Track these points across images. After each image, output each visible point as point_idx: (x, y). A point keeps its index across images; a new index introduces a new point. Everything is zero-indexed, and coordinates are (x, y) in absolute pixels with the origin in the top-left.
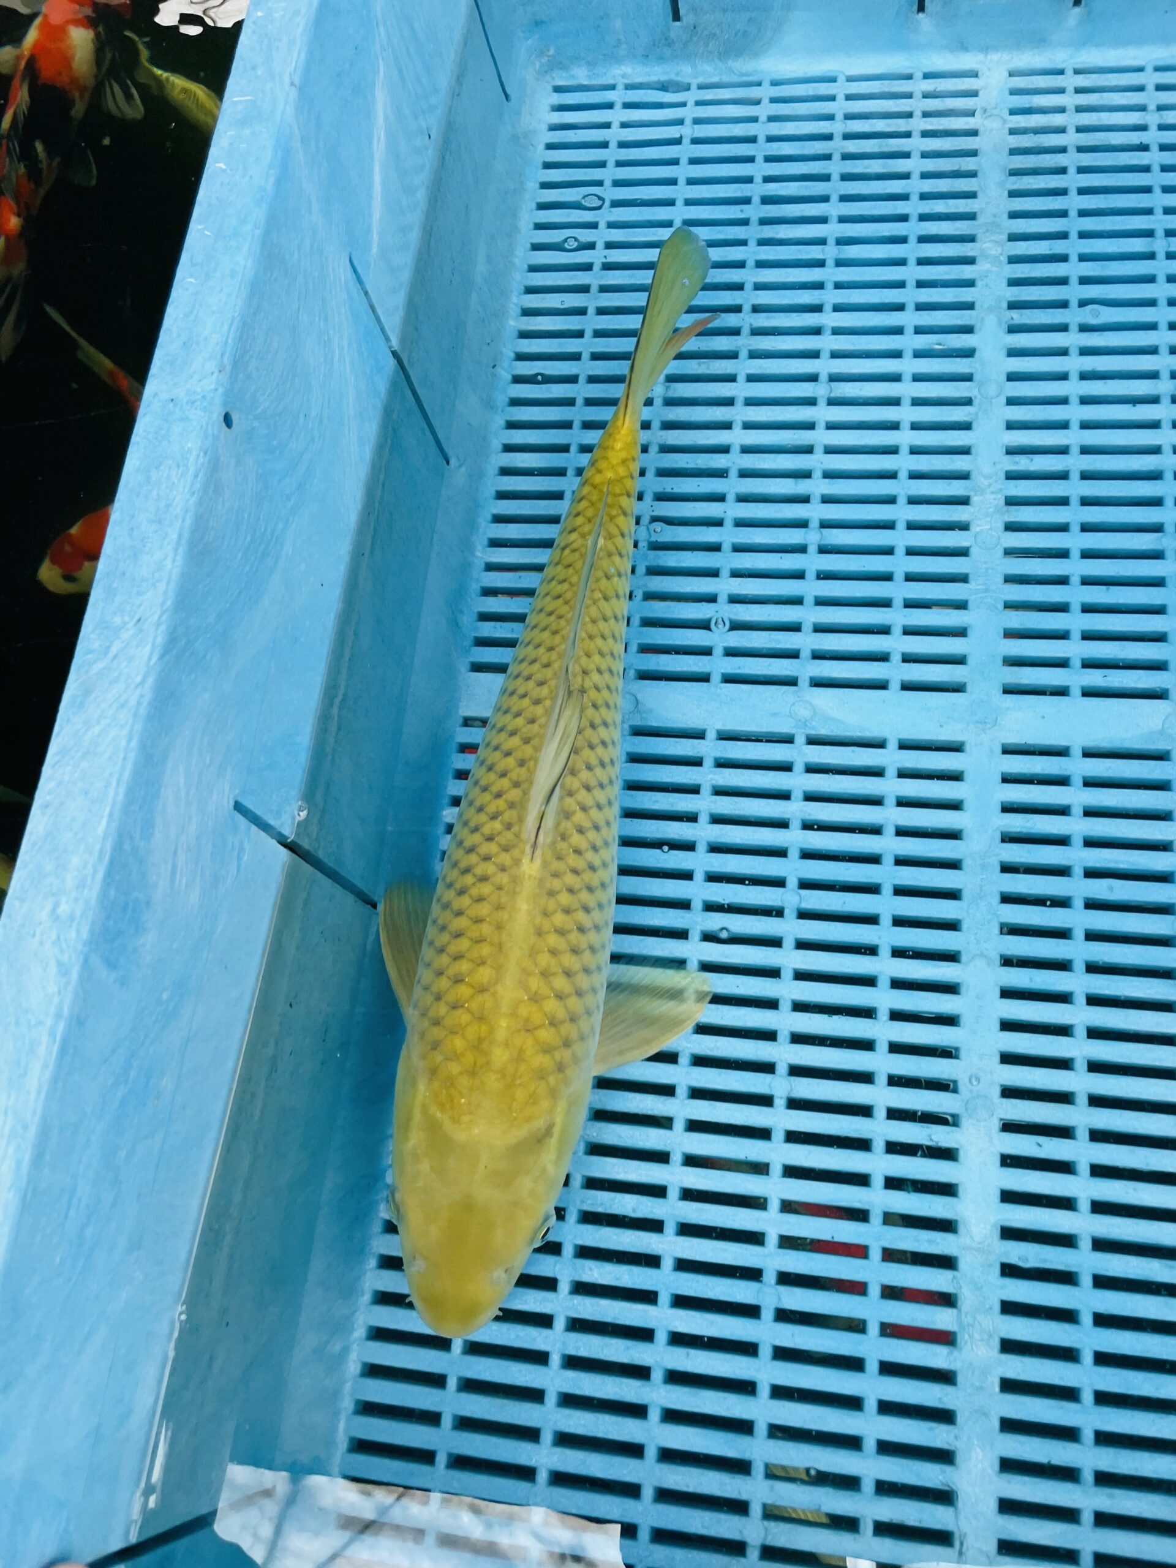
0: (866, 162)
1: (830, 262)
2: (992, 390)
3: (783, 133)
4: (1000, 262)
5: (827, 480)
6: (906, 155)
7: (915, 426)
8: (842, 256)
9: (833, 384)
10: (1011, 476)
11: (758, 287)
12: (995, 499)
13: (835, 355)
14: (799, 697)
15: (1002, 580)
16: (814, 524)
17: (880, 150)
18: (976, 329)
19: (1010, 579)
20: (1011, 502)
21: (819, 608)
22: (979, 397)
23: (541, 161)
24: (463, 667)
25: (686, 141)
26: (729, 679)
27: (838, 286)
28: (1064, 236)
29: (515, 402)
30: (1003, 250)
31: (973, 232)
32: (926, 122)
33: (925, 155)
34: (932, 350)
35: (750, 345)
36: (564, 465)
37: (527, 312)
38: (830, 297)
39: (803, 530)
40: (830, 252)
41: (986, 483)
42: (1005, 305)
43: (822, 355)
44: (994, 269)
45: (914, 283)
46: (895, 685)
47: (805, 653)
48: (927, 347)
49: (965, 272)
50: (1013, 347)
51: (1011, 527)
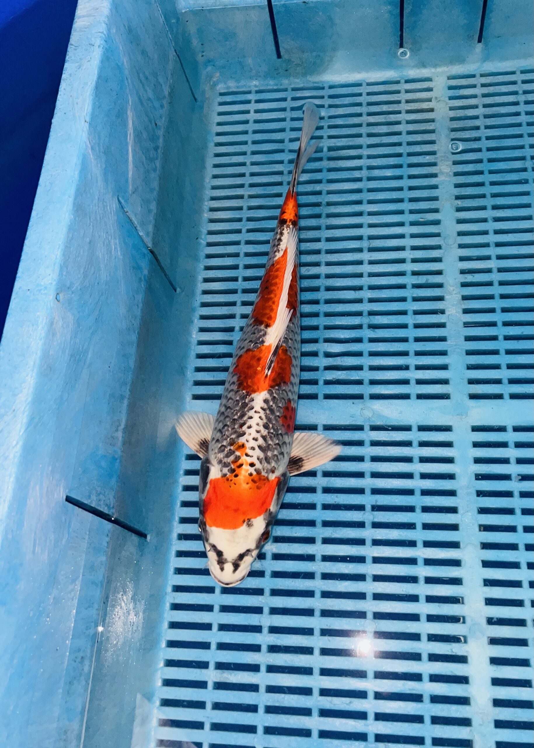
0: (379, 127)
1: (364, 179)
2: (451, 242)
3: (337, 114)
4: (450, 175)
5: (370, 291)
6: (399, 123)
7: (414, 261)
8: (370, 176)
9: (371, 241)
10: (464, 285)
11: (329, 193)
12: (457, 297)
13: (371, 226)
14: (365, 405)
15: (463, 339)
16: (365, 313)
17: (385, 121)
18: (440, 210)
19: (468, 339)
20: (465, 298)
21: (371, 357)
22: (444, 244)
23: (215, 132)
24: (188, 397)
25: (288, 119)
26: (328, 397)
27: (370, 190)
28: (480, 161)
29: (209, 256)
30: (451, 169)
31: (436, 161)
32: (408, 106)
33: (408, 122)
34: (419, 221)
35: (327, 222)
36: (236, 288)
37: (212, 210)
38: (366, 196)
39: (360, 317)
40: (364, 173)
41: (452, 288)
42: (454, 197)
43: (364, 226)
44: (447, 179)
45: (407, 188)
46: (413, 397)
47: (366, 382)
48: (417, 220)
49: (433, 181)
50: (460, 218)
51: (466, 311)
